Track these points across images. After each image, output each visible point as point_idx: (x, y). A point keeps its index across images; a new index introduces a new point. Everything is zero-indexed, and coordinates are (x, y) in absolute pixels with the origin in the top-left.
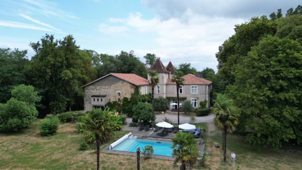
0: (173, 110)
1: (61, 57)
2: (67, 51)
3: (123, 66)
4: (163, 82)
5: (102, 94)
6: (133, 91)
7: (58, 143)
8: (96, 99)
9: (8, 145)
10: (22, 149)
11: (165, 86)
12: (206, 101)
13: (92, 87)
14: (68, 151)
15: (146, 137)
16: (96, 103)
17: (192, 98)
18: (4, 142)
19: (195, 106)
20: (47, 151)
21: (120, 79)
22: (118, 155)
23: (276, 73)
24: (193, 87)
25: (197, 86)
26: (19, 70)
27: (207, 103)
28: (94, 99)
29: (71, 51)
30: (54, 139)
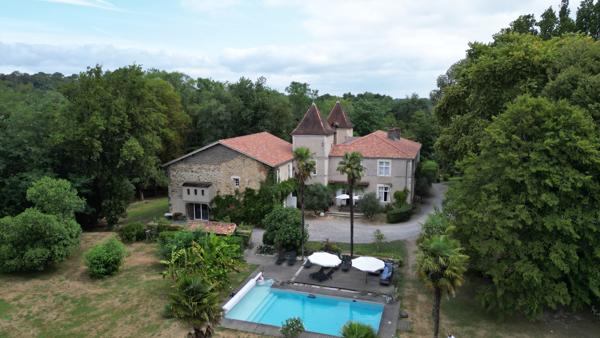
0: (341, 208)
1: (119, 115)
2: (131, 99)
3: (243, 109)
4: (324, 153)
5: (203, 180)
6: (263, 176)
7: (123, 299)
8: (192, 189)
9: (29, 302)
10: (55, 312)
11: (326, 162)
12: (406, 191)
13: (183, 166)
14: (143, 319)
15: (289, 282)
16: (192, 198)
17: (378, 185)
18: (20, 297)
19: (385, 200)
20: (103, 317)
21: (238, 153)
22: (236, 331)
23: (539, 175)
24: (381, 163)
25: (390, 161)
26: (38, 142)
27: (410, 195)
28: (188, 190)
29: (138, 99)
30: (114, 286)
